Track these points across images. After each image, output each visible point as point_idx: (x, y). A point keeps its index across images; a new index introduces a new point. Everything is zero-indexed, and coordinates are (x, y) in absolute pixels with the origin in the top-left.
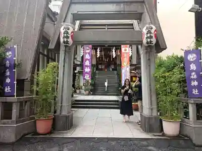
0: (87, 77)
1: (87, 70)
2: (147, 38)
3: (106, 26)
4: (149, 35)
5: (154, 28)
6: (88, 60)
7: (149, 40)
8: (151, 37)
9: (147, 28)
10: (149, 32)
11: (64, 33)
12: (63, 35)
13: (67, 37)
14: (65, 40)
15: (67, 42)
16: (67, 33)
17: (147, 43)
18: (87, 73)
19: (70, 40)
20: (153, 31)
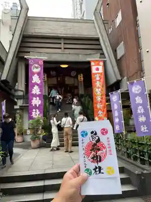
0: (36, 114)
1: (36, 102)
3: (62, 40)
6: (38, 85)
18: (36, 107)
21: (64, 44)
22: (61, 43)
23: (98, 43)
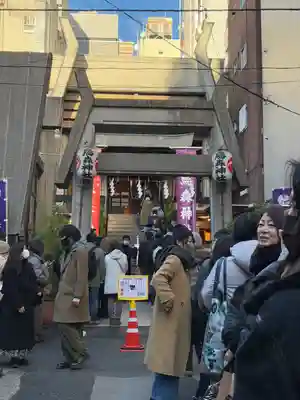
2: (217, 172)
4: (220, 167)
5: (228, 155)
7: (220, 175)
8: (223, 170)
9: (217, 156)
10: (220, 163)
11: (85, 161)
12: (82, 165)
13: (90, 168)
14: (87, 171)
15: (89, 174)
16: (90, 161)
17: (218, 178)
19: (93, 171)
20: (225, 160)
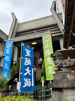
21: (36, 32)
22: (34, 32)
23: (57, 27)
